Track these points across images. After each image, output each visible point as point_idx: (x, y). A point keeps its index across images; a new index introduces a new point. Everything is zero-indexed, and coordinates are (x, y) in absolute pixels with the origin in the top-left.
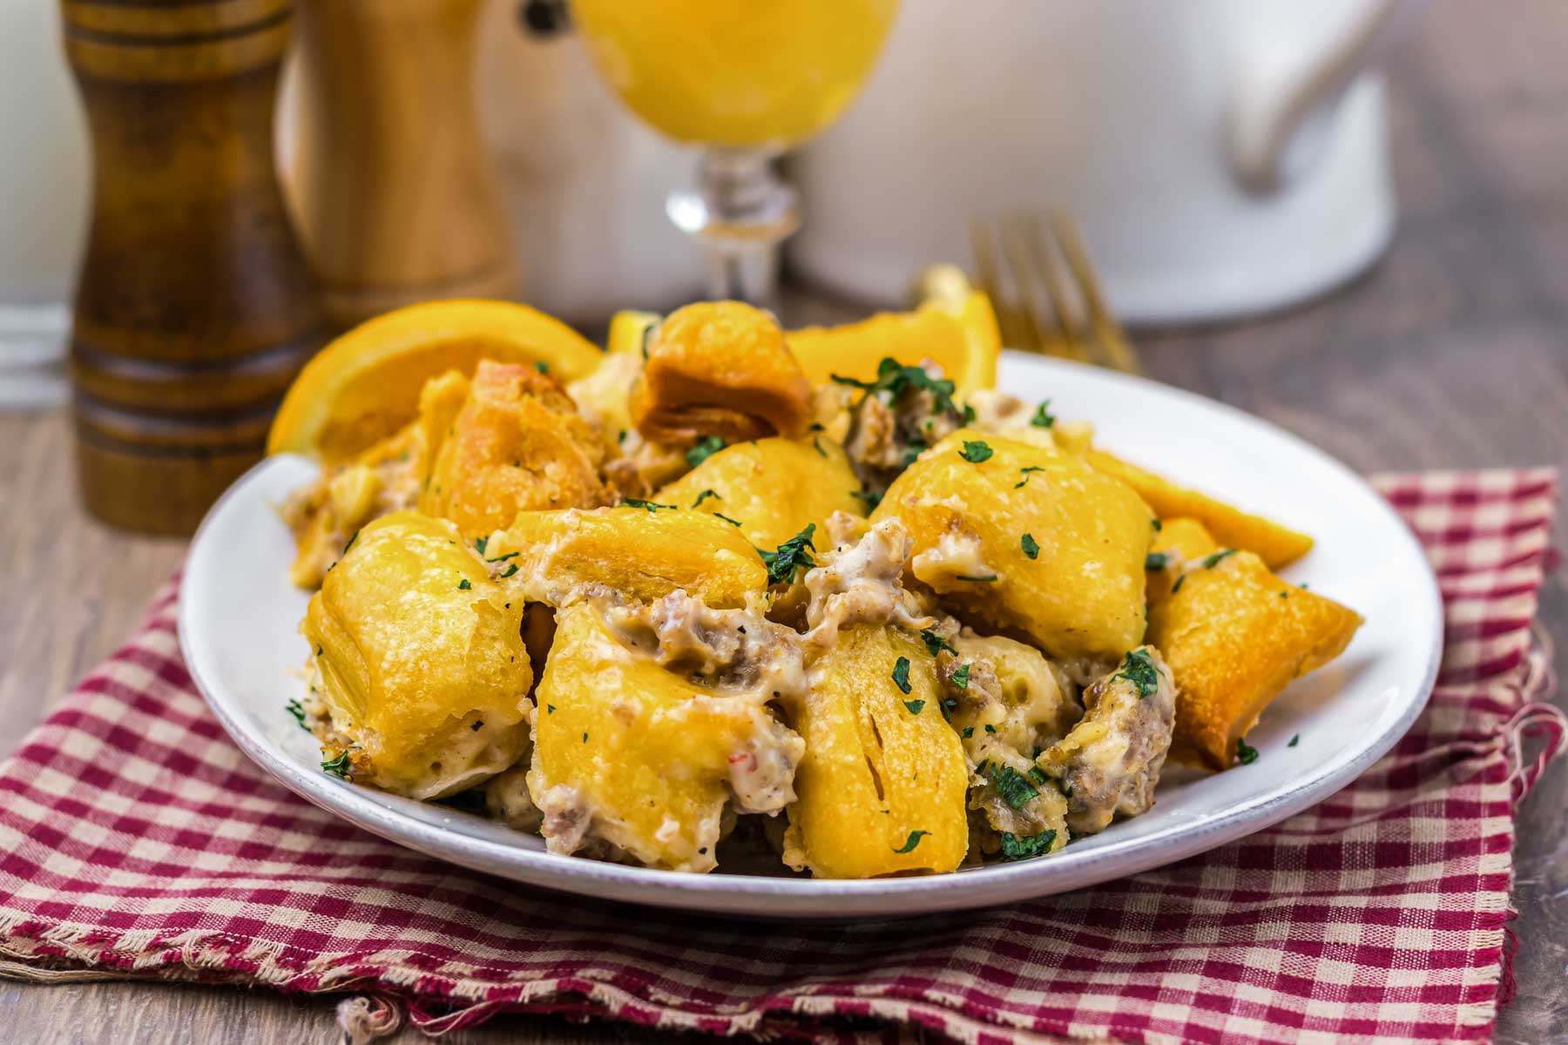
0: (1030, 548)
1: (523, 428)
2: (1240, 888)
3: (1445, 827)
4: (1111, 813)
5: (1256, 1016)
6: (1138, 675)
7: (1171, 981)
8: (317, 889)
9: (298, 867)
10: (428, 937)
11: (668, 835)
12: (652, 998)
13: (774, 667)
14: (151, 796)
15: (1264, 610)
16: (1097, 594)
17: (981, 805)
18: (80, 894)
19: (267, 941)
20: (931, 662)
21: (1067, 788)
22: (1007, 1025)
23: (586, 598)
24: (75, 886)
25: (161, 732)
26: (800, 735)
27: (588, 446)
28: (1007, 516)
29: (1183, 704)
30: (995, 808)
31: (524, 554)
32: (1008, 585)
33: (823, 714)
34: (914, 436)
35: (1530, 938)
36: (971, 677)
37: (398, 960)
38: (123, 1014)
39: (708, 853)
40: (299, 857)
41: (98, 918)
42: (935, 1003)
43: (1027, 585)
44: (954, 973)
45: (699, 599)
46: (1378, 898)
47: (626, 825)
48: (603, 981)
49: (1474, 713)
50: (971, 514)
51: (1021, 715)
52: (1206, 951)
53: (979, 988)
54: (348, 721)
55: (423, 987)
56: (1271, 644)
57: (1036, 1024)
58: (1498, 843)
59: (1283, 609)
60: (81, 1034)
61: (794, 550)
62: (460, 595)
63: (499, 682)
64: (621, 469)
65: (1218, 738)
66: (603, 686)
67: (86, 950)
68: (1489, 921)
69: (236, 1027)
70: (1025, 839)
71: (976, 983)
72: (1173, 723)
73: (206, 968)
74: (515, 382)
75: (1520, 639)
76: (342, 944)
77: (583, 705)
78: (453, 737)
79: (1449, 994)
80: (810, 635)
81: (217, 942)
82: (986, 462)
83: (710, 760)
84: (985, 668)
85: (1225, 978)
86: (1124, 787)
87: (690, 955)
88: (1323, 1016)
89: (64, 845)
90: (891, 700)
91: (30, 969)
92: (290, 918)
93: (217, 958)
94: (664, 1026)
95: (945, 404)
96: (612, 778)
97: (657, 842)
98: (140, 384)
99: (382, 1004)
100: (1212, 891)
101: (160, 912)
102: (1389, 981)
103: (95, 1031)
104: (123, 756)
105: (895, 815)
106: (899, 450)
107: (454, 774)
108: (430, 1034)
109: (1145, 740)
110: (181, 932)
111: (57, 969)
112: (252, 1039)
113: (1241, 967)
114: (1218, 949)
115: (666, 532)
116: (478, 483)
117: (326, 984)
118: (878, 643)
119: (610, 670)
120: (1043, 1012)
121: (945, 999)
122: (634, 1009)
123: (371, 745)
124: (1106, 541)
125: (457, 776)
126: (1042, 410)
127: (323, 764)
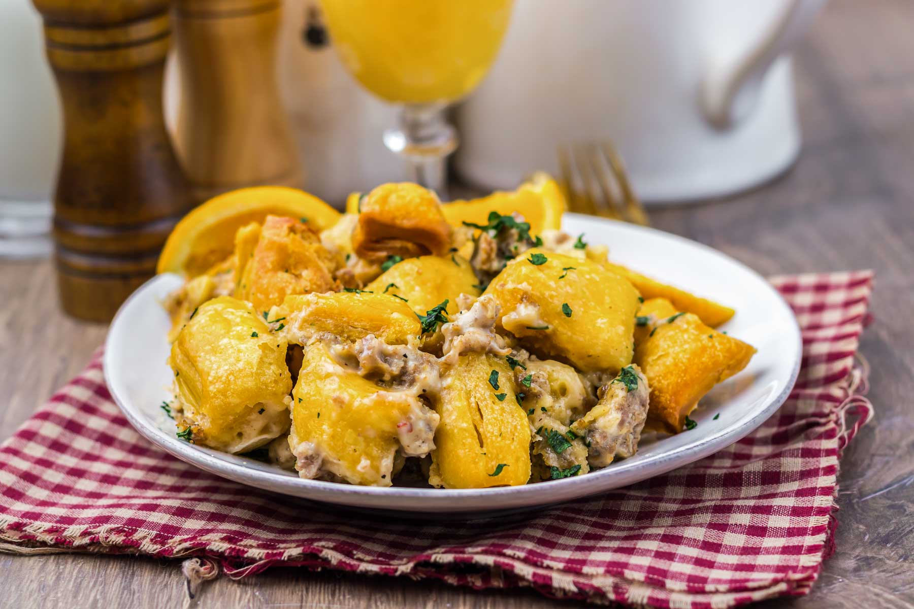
0: (567, 311)
1: (290, 251)
2: (685, 498)
3: (800, 462)
4: (612, 456)
5: (688, 562)
6: (626, 380)
7: (642, 544)
8: (175, 503)
9: (167, 493)
10: (234, 527)
11: (364, 468)
12: (355, 557)
13: (423, 376)
14: (89, 457)
15: (699, 344)
16: (605, 336)
17: (539, 452)
18: (46, 508)
19: (146, 530)
20: (511, 374)
21: (587, 442)
22: (549, 568)
23: (320, 340)
24: (44, 503)
25: (95, 423)
26: (437, 413)
27: (326, 261)
28: (554, 293)
29: (654, 397)
30: (547, 453)
31: (288, 318)
32: (555, 332)
33: (450, 402)
34: (507, 254)
35: (846, 522)
36: (533, 381)
37: (217, 539)
38: (67, 571)
39: (386, 478)
40: (168, 488)
41: (55, 520)
42: (509, 557)
43: (565, 331)
44: (522, 541)
45: (382, 339)
46: (761, 500)
47: (341, 462)
48: (328, 548)
49: (820, 402)
50: (534, 293)
51: (562, 404)
52: (663, 529)
53: (535, 549)
54: (192, 411)
55: (230, 553)
56: (702, 363)
57: (565, 567)
58: (829, 470)
59: (710, 344)
60: (44, 581)
61: (435, 313)
62: (252, 340)
63: (274, 387)
64: (345, 274)
65: (674, 415)
66: (328, 387)
67: (48, 537)
68: (821, 511)
69: (129, 577)
70: (564, 470)
71: (534, 546)
72: (648, 407)
73: (112, 545)
74: (285, 227)
75: (848, 362)
76: (188, 531)
77: (318, 397)
78: (248, 418)
79: (796, 550)
80: (443, 359)
81: (118, 531)
82: (543, 265)
83: (386, 427)
84: (541, 376)
85: (672, 543)
86: (619, 441)
87: (379, 535)
88: (725, 562)
89: (39, 482)
90: (488, 393)
91: (17, 547)
92: (159, 518)
93: (118, 539)
94: (361, 571)
95: (525, 236)
96: (333, 437)
97: (359, 472)
98: (90, 239)
99: (208, 563)
100: (670, 499)
101: (89, 516)
102: (764, 543)
103: (51, 579)
104: (74, 435)
105: (489, 456)
106: (500, 261)
107: (250, 438)
108: (234, 579)
109: (630, 415)
110: (99, 526)
111: (32, 547)
112: (137, 583)
113: (682, 537)
114: (670, 528)
115: (364, 304)
116: (265, 281)
117: (178, 552)
118: (481, 363)
119: (331, 378)
120: (570, 561)
121: (515, 554)
122: (345, 563)
123: (204, 423)
124: (611, 308)
125: (252, 439)
126: (580, 240)
127: (177, 434)
